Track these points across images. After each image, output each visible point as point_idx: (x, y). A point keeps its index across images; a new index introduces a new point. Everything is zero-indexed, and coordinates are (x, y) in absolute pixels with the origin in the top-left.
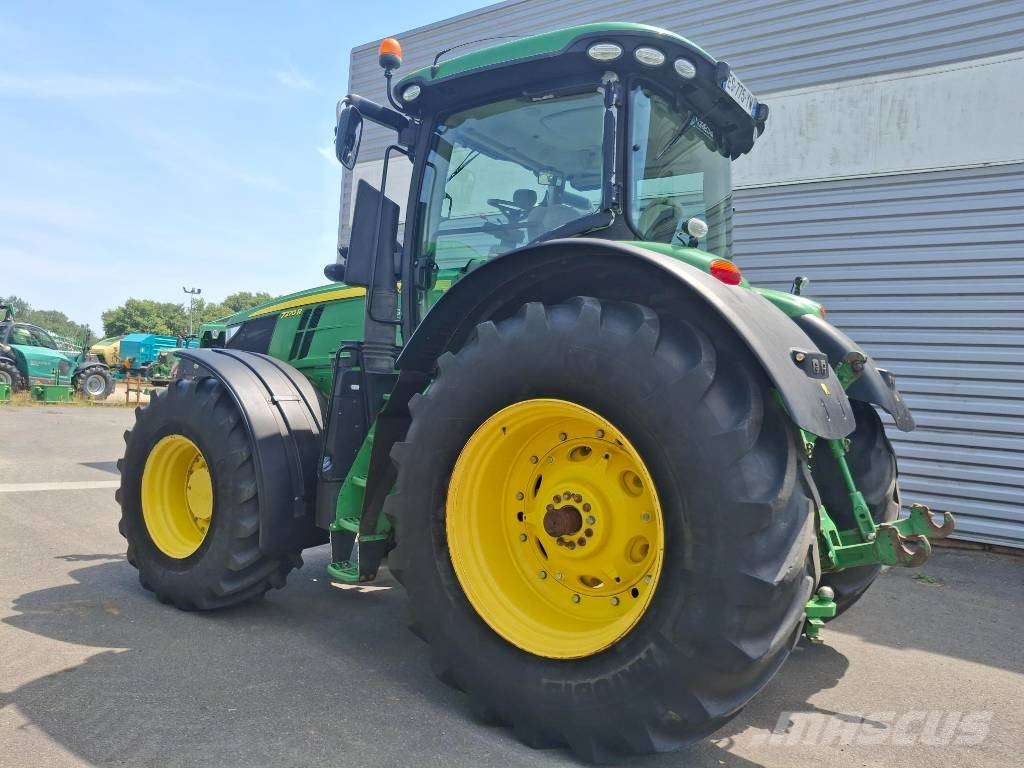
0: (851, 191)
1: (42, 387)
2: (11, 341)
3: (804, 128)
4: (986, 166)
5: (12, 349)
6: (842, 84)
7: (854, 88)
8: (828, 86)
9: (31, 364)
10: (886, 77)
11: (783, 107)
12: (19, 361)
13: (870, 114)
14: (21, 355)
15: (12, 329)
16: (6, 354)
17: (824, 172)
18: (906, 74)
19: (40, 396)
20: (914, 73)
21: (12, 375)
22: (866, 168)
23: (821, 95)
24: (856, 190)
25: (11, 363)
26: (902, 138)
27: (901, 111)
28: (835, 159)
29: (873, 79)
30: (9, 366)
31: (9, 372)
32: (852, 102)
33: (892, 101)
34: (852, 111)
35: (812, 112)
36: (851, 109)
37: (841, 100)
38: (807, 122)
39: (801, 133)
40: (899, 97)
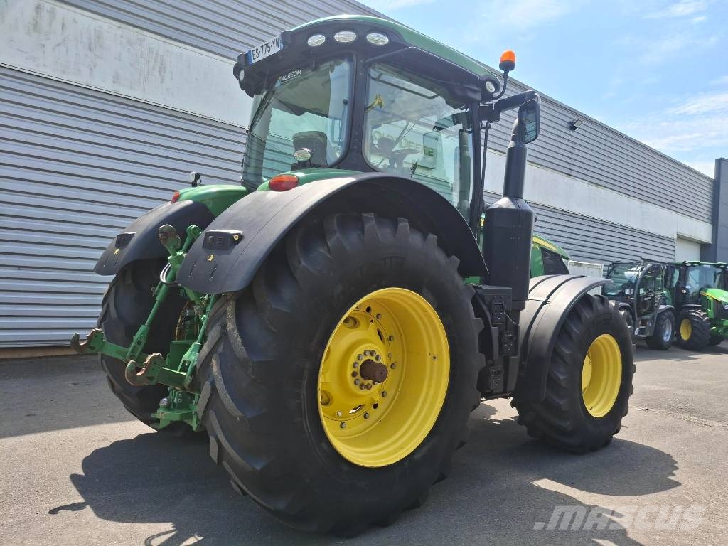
0: (126, 107)
3: (93, 46)
4: (208, 119)
6: (123, 25)
7: (132, 32)
10: (153, 35)
13: (141, 57)
17: (108, 86)
18: (167, 40)
20: (171, 41)
22: (137, 94)
24: (129, 108)
26: (162, 82)
27: (162, 64)
28: (116, 79)
29: (145, 33)
33: (156, 54)
34: (129, 49)
35: (99, 36)
36: (129, 47)
37: (122, 37)
38: (95, 44)
39: (90, 49)
40: (160, 53)
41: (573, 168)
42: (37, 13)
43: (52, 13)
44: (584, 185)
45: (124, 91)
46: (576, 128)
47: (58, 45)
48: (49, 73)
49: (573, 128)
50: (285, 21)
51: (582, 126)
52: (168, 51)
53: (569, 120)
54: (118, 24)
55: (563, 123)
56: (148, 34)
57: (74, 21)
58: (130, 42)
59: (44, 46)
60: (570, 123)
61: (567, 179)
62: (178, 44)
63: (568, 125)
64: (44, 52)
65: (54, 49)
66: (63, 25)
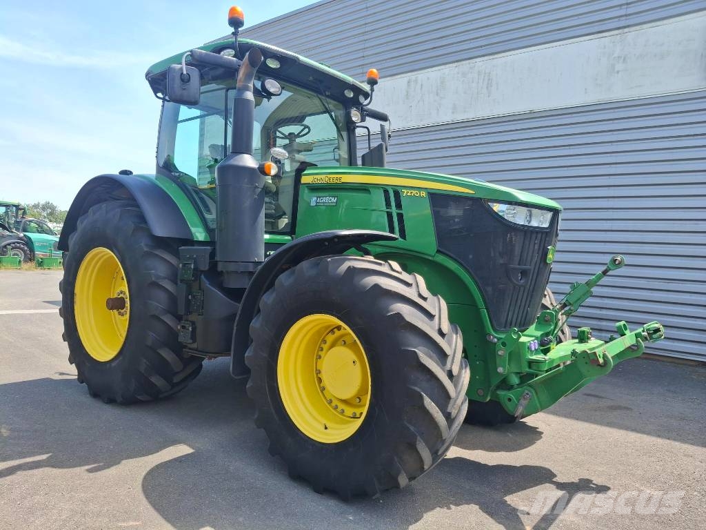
0: (463, 129)
1: (41, 258)
2: (25, 230)
4: (531, 112)
5: (25, 235)
6: (459, 64)
8: (451, 65)
9: (36, 245)
11: (428, 78)
12: (29, 243)
13: (473, 82)
14: (30, 239)
15: (25, 222)
16: (21, 239)
17: (446, 117)
18: (491, 57)
19: (40, 264)
20: (496, 56)
21: (24, 251)
22: (470, 115)
23: (448, 70)
25: (24, 244)
26: (489, 96)
27: (489, 79)
28: (455, 109)
30: (22, 246)
31: (22, 249)
32: (464, 75)
33: (484, 74)
34: (463, 81)
35: (443, 81)
37: (458, 73)
38: (440, 89)
40: (488, 71)
42: (408, 86)
43: (416, 82)
45: (460, 117)
47: (419, 102)
52: (494, 66)
59: (411, 106)
64: (411, 111)
66: (422, 86)
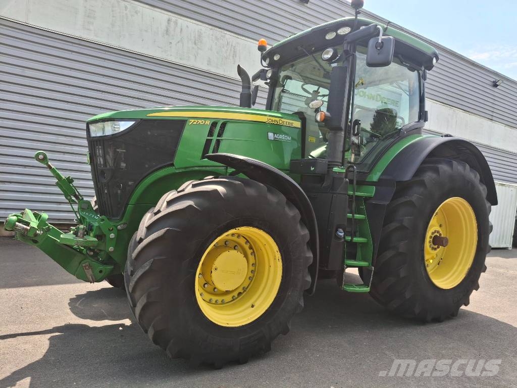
3: (197, 42)
6: (213, 28)
10: (230, 33)
13: (223, 48)
17: (204, 67)
23: (204, 29)
24: (216, 80)
26: (234, 63)
27: (234, 51)
28: (209, 62)
29: (226, 32)
33: (232, 45)
34: (216, 43)
35: (200, 35)
36: (216, 41)
37: (212, 35)
38: (198, 39)
39: (195, 44)
40: (234, 45)
41: (494, 114)
42: (168, 23)
43: (176, 23)
44: (502, 127)
45: (213, 70)
46: (498, 85)
47: (178, 42)
48: (173, 59)
49: (495, 85)
50: (306, 19)
51: (501, 85)
52: (238, 43)
53: (493, 80)
54: (210, 27)
55: (487, 82)
56: (228, 33)
57: (187, 26)
58: (217, 39)
59: (171, 43)
60: (494, 82)
61: (490, 122)
62: (244, 38)
63: (493, 84)
64: (171, 47)
65: (176, 45)
66: (181, 29)
